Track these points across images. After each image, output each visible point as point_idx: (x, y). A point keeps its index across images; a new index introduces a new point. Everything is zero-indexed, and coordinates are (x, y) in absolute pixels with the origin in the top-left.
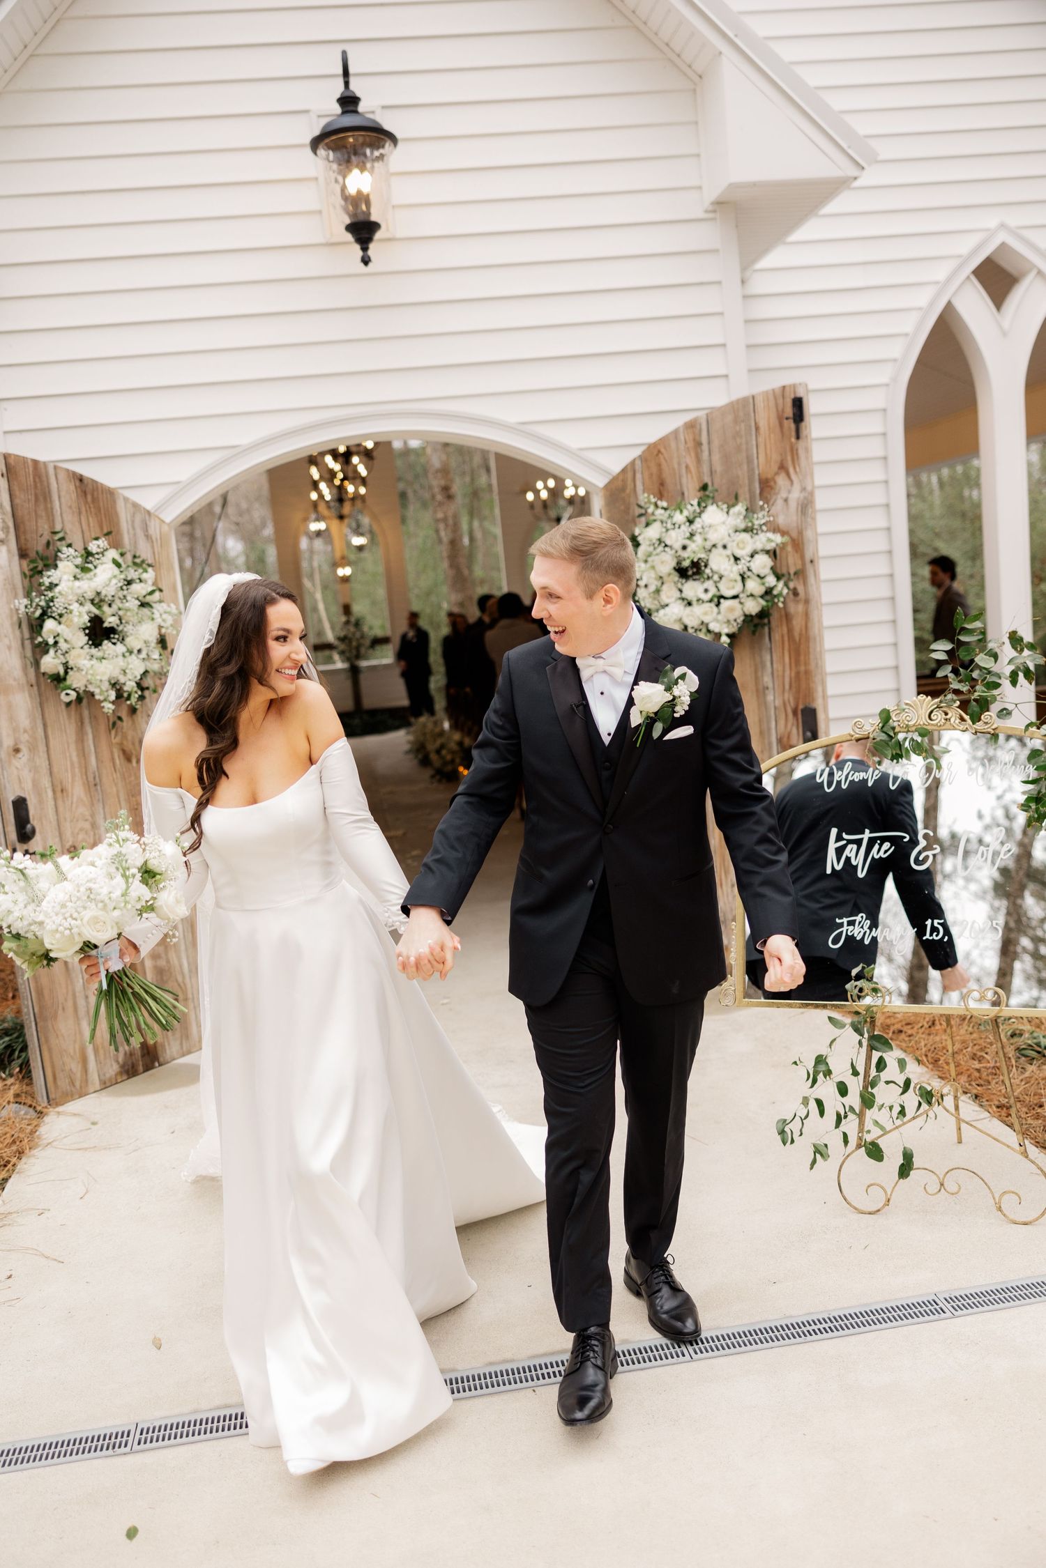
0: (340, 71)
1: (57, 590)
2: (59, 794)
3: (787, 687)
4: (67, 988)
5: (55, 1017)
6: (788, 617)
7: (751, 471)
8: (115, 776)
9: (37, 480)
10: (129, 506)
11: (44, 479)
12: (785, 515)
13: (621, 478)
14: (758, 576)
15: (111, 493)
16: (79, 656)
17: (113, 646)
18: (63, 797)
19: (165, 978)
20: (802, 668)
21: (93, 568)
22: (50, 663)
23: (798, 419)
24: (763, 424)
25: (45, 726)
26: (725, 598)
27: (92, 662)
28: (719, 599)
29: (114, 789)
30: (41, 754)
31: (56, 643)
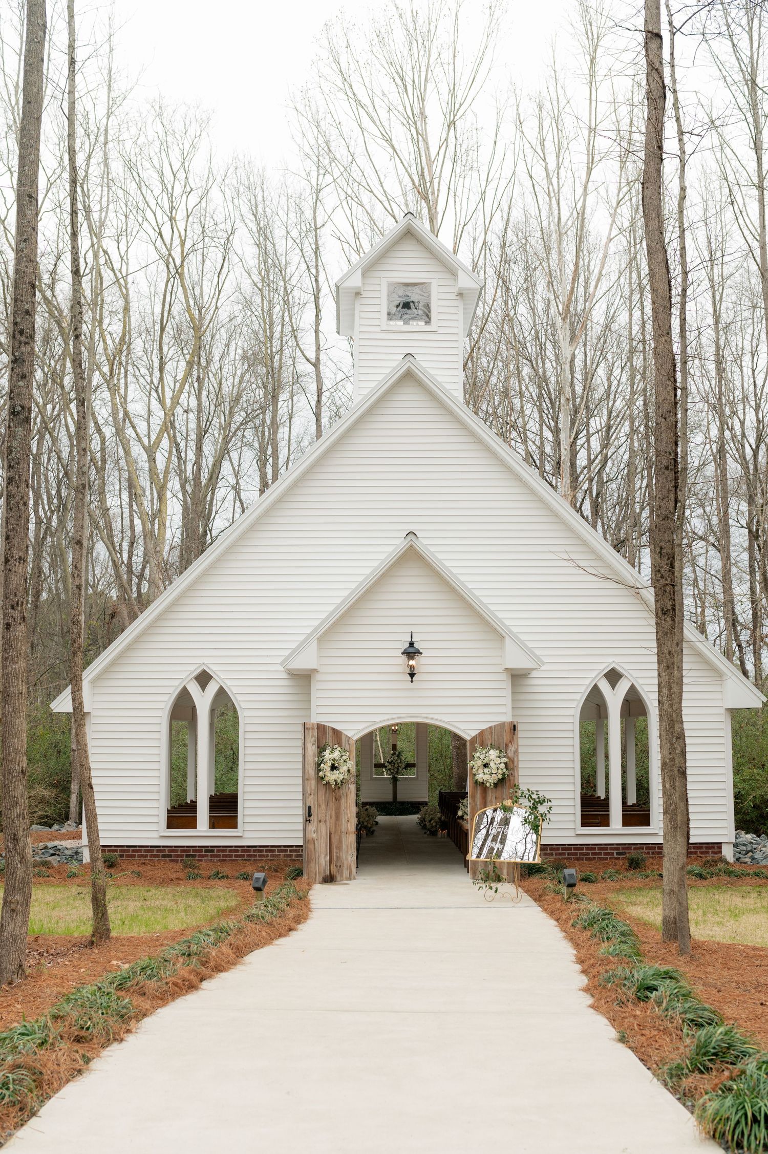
0: (410, 635)
4: (315, 856)
6: (509, 780)
7: (502, 741)
8: (333, 804)
10: (345, 736)
11: (326, 729)
12: (509, 754)
13: (474, 738)
14: (501, 769)
15: (339, 732)
16: (328, 773)
17: (336, 771)
19: (338, 859)
21: (333, 752)
22: (320, 774)
23: (514, 730)
24: (506, 730)
26: (493, 774)
27: (331, 775)
31: (323, 769)
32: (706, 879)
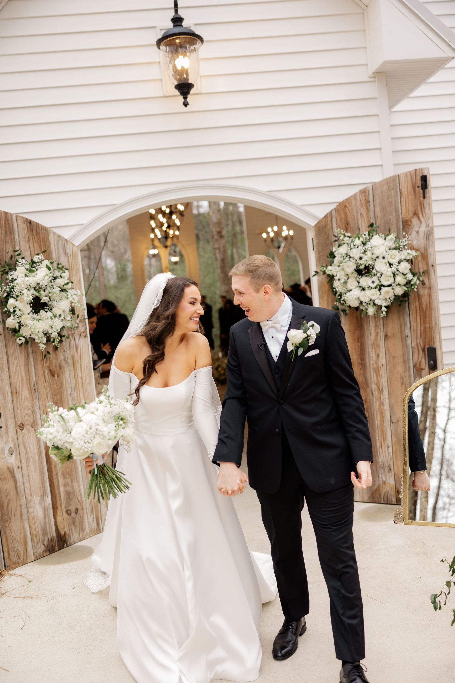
0: (173, 6)
1: (16, 282)
2: (14, 394)
3: (419, 335)
4: (17, 503)
5: (10, 520)
6: (419, 297)
7: (397, 216)
8: (45, 384)
9: (6, 223)
10: (56, 237)
11: (11, 222)
12: (416, 239)
13: (324, 220)
14: (403, 274)
15: (46, 230)
16: (27, 318)
17: (45, 313)
18: (17, 396)
19: (71, 497)
20: (428, 325)
21: (35, 270)
22: (11, 322)
23: (424, 187)
24: (404, 190)
25: (8, 357)
26: (384, 286)
27: (34, 322)
28: (380, 287)
29: (45, 392)
30: (5, 372)
31: (14, 311)
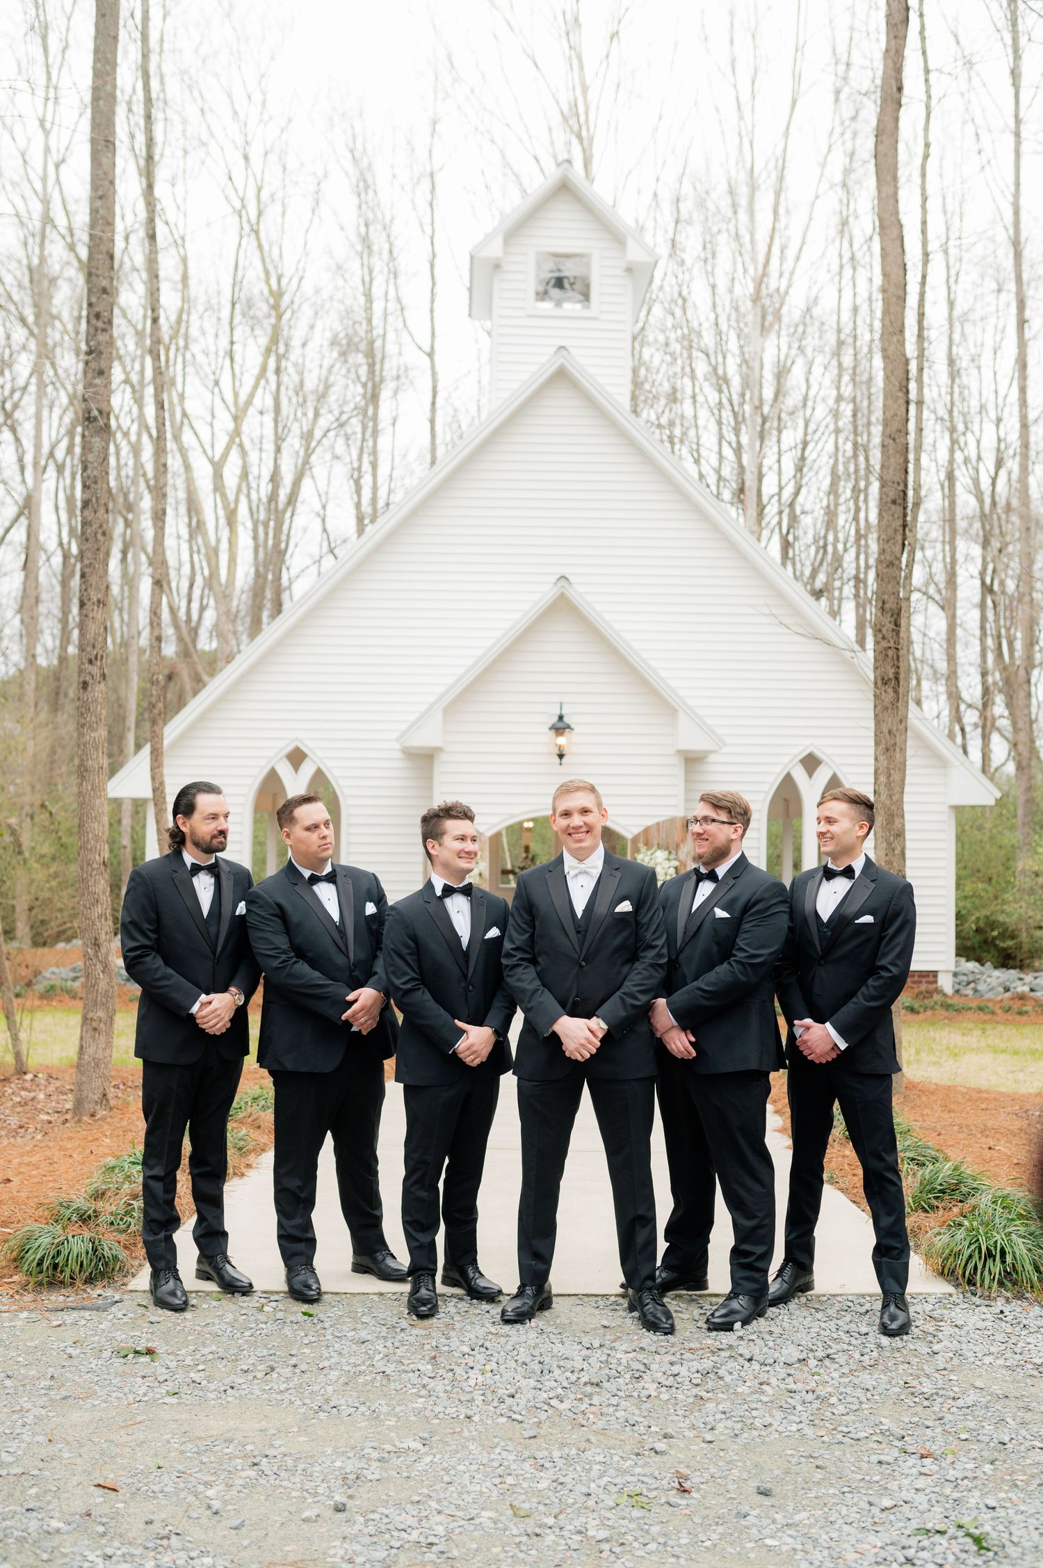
0: (559, 707)
13: (636, 836)
32: (918, 1013)
